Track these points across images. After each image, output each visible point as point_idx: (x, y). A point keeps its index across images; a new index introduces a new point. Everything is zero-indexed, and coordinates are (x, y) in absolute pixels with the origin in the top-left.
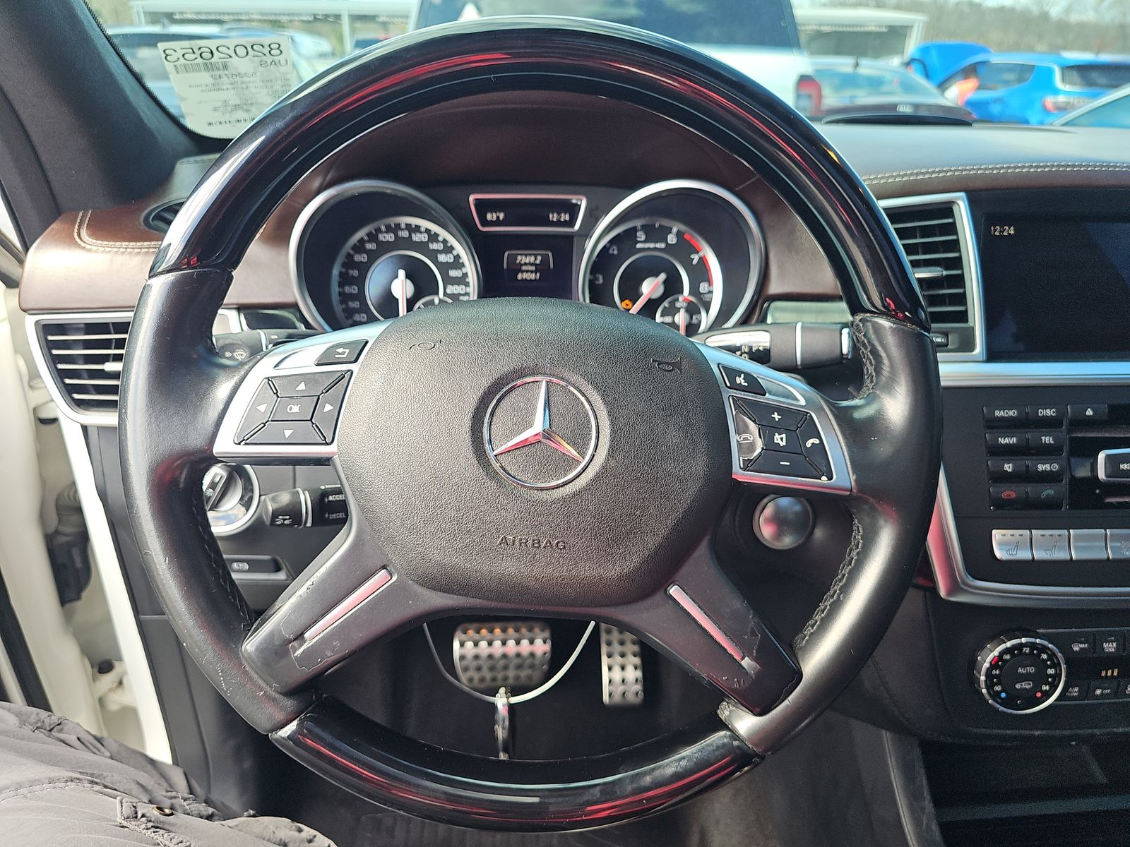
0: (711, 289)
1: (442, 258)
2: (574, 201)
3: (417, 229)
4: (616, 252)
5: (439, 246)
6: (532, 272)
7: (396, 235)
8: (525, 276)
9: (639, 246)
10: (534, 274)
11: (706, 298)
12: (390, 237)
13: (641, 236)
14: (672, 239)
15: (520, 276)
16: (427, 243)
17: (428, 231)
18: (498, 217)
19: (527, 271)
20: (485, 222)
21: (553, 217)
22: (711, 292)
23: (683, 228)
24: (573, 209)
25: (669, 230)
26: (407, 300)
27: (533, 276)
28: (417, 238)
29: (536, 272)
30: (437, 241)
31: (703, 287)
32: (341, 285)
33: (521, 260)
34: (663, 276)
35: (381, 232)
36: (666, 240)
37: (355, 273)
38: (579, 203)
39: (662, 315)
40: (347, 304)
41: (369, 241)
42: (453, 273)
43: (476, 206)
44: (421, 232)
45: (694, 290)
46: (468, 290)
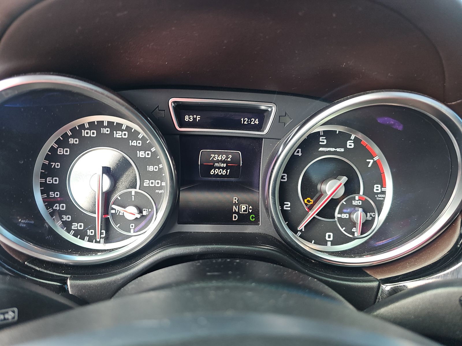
0: (383, 189)
1: (141, 154)
2: (263, 108)
3: (119, 126)
4: (300, 154)
5: (139, 143)
6: (223, 168)
7: (99, 132)
8: (217, 171)
9: (321, 149)
10: (224, 171)
11: (379, 197)
12: (92, 133)
13: (323, 141)
14: (350, 144)
15: (212, 172)
16: (127, 140)
17: (128, 129)
18: (195, 119)
19: (219, 168)
20: (182, 124)
21: (245, 121)
22: (383, 193)
23: (360, 136)
24: (262, 115)
25: (348, 137)
26: (103, 193)
27: (224, 172)
28: (118, 135)
29: (226, 168)
30: (137, 139)
31: (377, 188)
32: (43, 176)
33: (214, 157)
34: (344, 179)
35: (85, 129)
36: (345, 146)
37: (57, 165)
38: (270, 110)
39: (340, 212)
40: (48, 195)
41: (73, 137)
42: (151, 168)
43: (175, 108)
44: (122, 131)
45: (369, 192)
46: (164, 184)
